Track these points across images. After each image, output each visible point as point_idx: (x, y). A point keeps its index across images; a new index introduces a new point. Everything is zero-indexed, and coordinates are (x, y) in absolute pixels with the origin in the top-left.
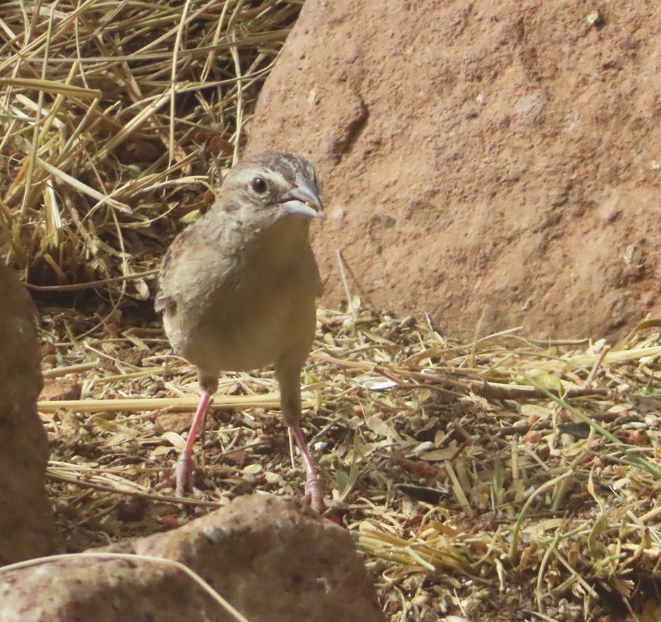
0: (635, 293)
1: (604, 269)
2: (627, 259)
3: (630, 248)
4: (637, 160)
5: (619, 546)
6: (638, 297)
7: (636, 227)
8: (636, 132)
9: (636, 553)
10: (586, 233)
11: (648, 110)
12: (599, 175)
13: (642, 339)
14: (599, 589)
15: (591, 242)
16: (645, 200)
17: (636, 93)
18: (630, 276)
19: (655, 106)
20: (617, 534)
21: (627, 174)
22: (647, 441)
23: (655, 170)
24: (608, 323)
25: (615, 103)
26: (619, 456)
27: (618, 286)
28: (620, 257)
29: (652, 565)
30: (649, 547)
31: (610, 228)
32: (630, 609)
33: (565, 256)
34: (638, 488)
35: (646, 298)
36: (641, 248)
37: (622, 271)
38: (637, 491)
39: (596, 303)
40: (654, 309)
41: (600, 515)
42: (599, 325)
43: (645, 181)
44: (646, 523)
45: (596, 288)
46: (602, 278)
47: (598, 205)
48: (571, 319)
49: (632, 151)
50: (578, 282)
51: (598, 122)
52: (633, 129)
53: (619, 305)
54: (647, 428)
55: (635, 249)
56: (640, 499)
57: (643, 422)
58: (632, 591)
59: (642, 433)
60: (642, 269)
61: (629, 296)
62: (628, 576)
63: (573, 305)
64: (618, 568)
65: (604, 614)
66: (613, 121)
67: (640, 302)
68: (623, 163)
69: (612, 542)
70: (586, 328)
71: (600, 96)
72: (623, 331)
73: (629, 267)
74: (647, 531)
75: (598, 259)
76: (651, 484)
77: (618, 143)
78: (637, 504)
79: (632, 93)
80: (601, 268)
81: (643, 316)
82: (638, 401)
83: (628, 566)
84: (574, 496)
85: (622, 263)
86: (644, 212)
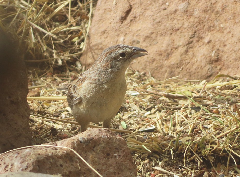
0: (215, 66)
1: (205, 58)
2: (213, 55)
3: (214, 52)
4: (217, 24)
5: (210, 146)
6: (216, 67)
7: (216, 45)
8: (216, 15)
9: (215, 148)
10: (200, 46)
11: (220, 8)
12: (204, 28)
13: (217, 80)
14: (203, 159)
15: (202, 50)
16: (219, 36)
17: (217, 3)
18: (213, 60)
19: (222, 7)
20: (209, 142)
21: (213, 28)
22: (219, 113)
23: (222, 27)
24: (206, 75)
25: (210, 6)
26: (209, 117)
27: (210, 64)
28: (211, 54)
29: (220, 152)
30: (219, 146)
31: (208, 45)
32: (213, 166)
33: (193, 54)
34: (216, 127)
35: (219, 67)
36: (217, 52)
37: (211, 59)
38: (215, 128)
39: (203, 69)
40: (221, 71)
41: (203, 136)
42: (203, 76)
43: (219, 31)
44: (218, 138)
45: (203, 64)
46: (205, 61)
47: (204, 38)
48: (195, 74)
49: (215, 21)
50: (197, 62)
51: (204, 12)
52: (215, 14)
53: (210, 70)
54: (219, 109)
55: (216, 52)
56: (216, 131)
57: (217, 106)
58: (213, 160)
59: (217, 110)
60: (218, 58)
61: (213, 67)
62: (212, 155)
63: (196, 69)
64: (209, 153)
65: (204, 167)
66: (209, 12)
67: (217, 69)
68: (212, 25)
69: (207, 144)
70: (199, 77)
71: (205, 4)
72: (211, 78)
73: (213, 58)
74: (218, 141)
75: (204, 55)
76: (220, 126)
77: (210, 19)
78: (215, 133)
79: (215, 3)
80: (204, 58)
81: (218, 73)
82: (216, 100)
83: (212, 152)
84: (195, 130)
85: (211, 56)
86: (218, 40)
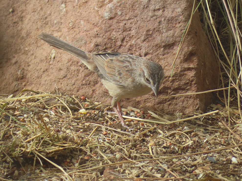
0: (21, 83)
1: (13, 76)
2: (19, 73)
3: (20, 71)
4: (22, 47)
5: (19, 149)
6: (22, 84)
7: (22, 65)
8: (22, 40)
9: (23, 151)
10: (8, 66)
11: (25, 34)
12: (12, 51)
13: (22, 95)
14: (13, 160)
15: (9, 69)
16: (24, 58)
17: (22, 30)
18: (20, 78)
19: (27, 33)
20: (18, 146)
21: (19, 51)
22: (25, 121)
23: (27, 50)
24: (14, 90)
25: (16, 32)
26: (18, 125)
27: (16, 81)
28: (17, 73)
29: (27, 154)
30: (27, 149)
31: (15, 66)
32: (22, 165)
33: (3, 73)
34: (24, 133)
35: (24, 84)
36: (23, 71)
37: (17, 77)
38: (23, 134)
39: (10, 85)
40: (26, 87)
41: (14, 140)
42: (11, 91)
43: (24, 53)
44: (26, 143)
45: (11, 81)
46: (12, 78)
47: (11, 59)
48: (4, 89)
49: (21, 45)
50: (6, 79)
51: (12, 37)
52: (21, 39)
53: (17, 86)
54: (25, 118)
55: (21, 71)
56: (24, 136)
57: (24, 116)
58: (22, 161)
59: (23, 119)
60: (23, 76)
61: (19, 83)
62: (21, 157)
63: (5, 85)
64: (19, 155)
65: (15, 167)
66: (16, 37)
67: (22, 85)
68: (18, 48)
69: (17, 148)
70: (8, 92)
71: (12, 31)
72: (18, 92)
73: (20, 76)
74: (27, 145)
75: (11, 73)
76: (27, 133)
77: (17, 43)
78: (23, 138)
79: (21, 30)
80: (12, 76)
81: (23, 88)
82: (22, 111)
83: (21, 154)
84: (6, 135)
85: (17, 74)
86: (23, 61)
